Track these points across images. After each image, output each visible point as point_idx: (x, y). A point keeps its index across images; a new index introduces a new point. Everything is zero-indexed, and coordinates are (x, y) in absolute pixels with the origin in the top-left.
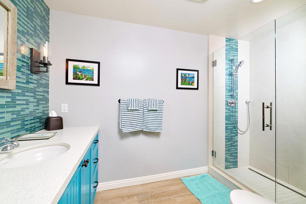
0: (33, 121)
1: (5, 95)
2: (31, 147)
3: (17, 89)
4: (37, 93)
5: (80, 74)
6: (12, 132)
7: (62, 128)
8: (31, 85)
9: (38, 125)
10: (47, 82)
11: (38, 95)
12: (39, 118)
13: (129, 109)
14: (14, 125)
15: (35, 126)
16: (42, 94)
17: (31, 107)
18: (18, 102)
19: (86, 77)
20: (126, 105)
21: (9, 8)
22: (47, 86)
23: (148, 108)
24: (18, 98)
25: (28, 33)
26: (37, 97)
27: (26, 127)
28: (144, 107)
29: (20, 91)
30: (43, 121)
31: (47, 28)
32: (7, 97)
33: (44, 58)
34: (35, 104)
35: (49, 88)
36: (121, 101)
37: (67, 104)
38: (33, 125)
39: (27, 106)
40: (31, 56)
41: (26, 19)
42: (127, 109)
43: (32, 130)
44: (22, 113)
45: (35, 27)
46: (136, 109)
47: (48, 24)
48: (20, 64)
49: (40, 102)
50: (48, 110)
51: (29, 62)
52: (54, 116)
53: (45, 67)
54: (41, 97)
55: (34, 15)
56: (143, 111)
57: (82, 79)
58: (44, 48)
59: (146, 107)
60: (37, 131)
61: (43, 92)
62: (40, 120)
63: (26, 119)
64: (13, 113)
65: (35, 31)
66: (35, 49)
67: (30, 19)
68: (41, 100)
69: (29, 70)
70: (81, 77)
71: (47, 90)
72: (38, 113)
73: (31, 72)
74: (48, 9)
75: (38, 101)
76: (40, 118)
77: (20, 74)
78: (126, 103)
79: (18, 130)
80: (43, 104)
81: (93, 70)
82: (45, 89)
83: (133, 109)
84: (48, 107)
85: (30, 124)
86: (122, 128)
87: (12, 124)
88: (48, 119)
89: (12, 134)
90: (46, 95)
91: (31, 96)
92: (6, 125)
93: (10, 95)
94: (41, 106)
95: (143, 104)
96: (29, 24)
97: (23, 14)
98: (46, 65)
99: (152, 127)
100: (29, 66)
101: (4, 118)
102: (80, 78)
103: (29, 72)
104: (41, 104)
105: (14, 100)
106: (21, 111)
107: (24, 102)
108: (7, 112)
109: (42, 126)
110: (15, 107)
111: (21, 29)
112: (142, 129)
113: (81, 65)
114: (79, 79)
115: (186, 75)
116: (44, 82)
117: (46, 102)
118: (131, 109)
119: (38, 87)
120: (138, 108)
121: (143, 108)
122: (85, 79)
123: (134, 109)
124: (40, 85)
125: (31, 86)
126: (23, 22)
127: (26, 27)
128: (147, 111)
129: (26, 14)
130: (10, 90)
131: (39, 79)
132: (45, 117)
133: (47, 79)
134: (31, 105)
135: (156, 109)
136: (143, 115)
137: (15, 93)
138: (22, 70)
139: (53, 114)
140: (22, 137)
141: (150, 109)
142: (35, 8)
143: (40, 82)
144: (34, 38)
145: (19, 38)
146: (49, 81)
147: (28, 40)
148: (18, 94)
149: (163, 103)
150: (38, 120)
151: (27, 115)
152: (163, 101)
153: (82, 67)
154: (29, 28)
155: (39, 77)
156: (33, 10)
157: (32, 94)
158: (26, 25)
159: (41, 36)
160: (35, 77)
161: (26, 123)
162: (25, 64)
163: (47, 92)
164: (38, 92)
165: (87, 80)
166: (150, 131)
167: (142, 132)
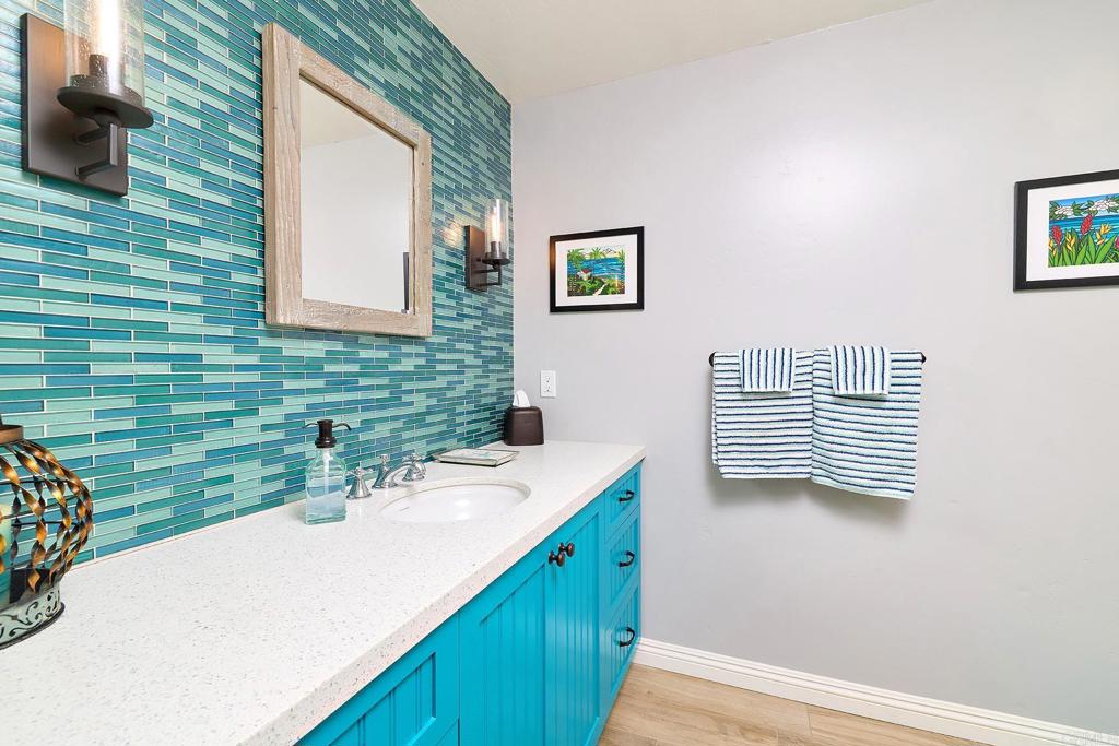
0: (474, 417)
1: (413, 349)
2: (453, 481)
3: (434, 333)
4: (484, 343)
5: (585, 276)
6: (430, 439)
7: (541, 442)
8: (466, 321)
9: (485, 427)
10: (507, 310)
11: (486, 348)
12: (489, 409)
13: (747, 389)
14: (433, 424)
15: (480, 430)
16: (493, 344)
17: (470, 380)
18: (440, 367)
19: (604, 283)
20: (736, 375)
21: (414, 140)
22: (507, 320)
23: (835, 386)
24: (439, 356)
25: (459, 190)
26: (484, 352)
27: (459, 430)
28: (817, 381)
29: (444, 340)
30: (499, 417)
31: (504, 160)
32: (418, 355)
33: (493, 244)
34: (479, 372)
35: (512, 328)
36: (716, 360)
37: (554, 372)
38: (473, 427)
39: (461, 377)
40: (467, 248)
41: (454, 154)
42: (738, 389)
43: (474, 440)
44: (449, 394)
45: (475, 170)
46: (777, 389)
47: (507, 147)
48: (442, 271)
49: (491, 367)
50: (512, 388)
51: (462, 263)
52: (522, 406)
53: (495, 270)
54: (494, 353)
55: (472, 137)
56: (809, 401)
57: (592, 292)
58: (493, 218)
59: (827, 383)
60: (485, 444)
61: (499, 338)
62: (491, 413)
63: (459, 409)
64: (430, 393)
65: (474, 180)
66: (474, 227)
67: (462, 150)
68: (492, 360)
69: (462, 284)
70: (588, 286)
71: (507, 332)
72: (486, 395)
73: (467, 288)
74: (506, 106)
75: (485, 366)
76: (491, 408)
77: (441, 298)
78: (736, 368)
79: (442, 436)
80: (499, 371)
81: (622, 258)
82: (502, 331)
83: (762, 389)
84: (512, 379)
85: (469, 422)
86: (721, 463)
87: (429, 419)
88: (511, 413)
89: (428, 443)
90: (505, 346)
91: (468, 352)
92: (418, 421)
93: (422, 350)
94: (493, 377)
95: (809, 369)
96: (460, 163)
97: (445, 143)
98: (498, 264)
99: (856, 473)
100: (462, 273)
101: (412, 403)
102: (587, 290)
103: (463, 290)
104: (493, 371)
105: (432, 362)
106: (447, 389)
107: (453, 367)
108: (418, 391)
109: (496, 431)
110: (435, 379)
111: (442, 182)
112: (808, 476)
113: (587, 247)
114: (583, 293)
115: (1091, 203)
116: (498, 311)
117: (505, 366)
118: (755, 389)
119: (485, 326)
120: (785, 388)
121: (809, 385)
122: (600, 291)
123: (770, 389)
124: (488, 320)
125: (468, 324)
126: (447, 165)
127: (453, 175)
128: (830, 399)
129: (452, 142)
130: (423, 338)
131: (486, 305)
132: (505, 407)
133: (507, 301)
134: (470, 373)
135: (878, 390)
136: (810, 416)
137: (433, 344)
138: (447, 286)
139: (521, 400)
140: (448, 454)
141: (843, 392)
142: (474, 119)
143: (491, 311)
144: (473, 197)
145: (438, 207)
146: (512, 307)
147: (459, 208)
148: (440, 348)
149: (919, 364)
150: (487, 414)
151: (459, 401)
152: (919, 357)
153: (591, 254)
154: (460, 174)
155: (486, 300)
156: (469, 125)
157: (471, 347)
158: (454, 170)
159: (490, 187)
160: (476, 300)
161: (459, 420)
162: (453, 271)
163: (509, 339)
164: (485, 338)
165: (604, 292)
166: (846, 488)
167: (807, 487)
